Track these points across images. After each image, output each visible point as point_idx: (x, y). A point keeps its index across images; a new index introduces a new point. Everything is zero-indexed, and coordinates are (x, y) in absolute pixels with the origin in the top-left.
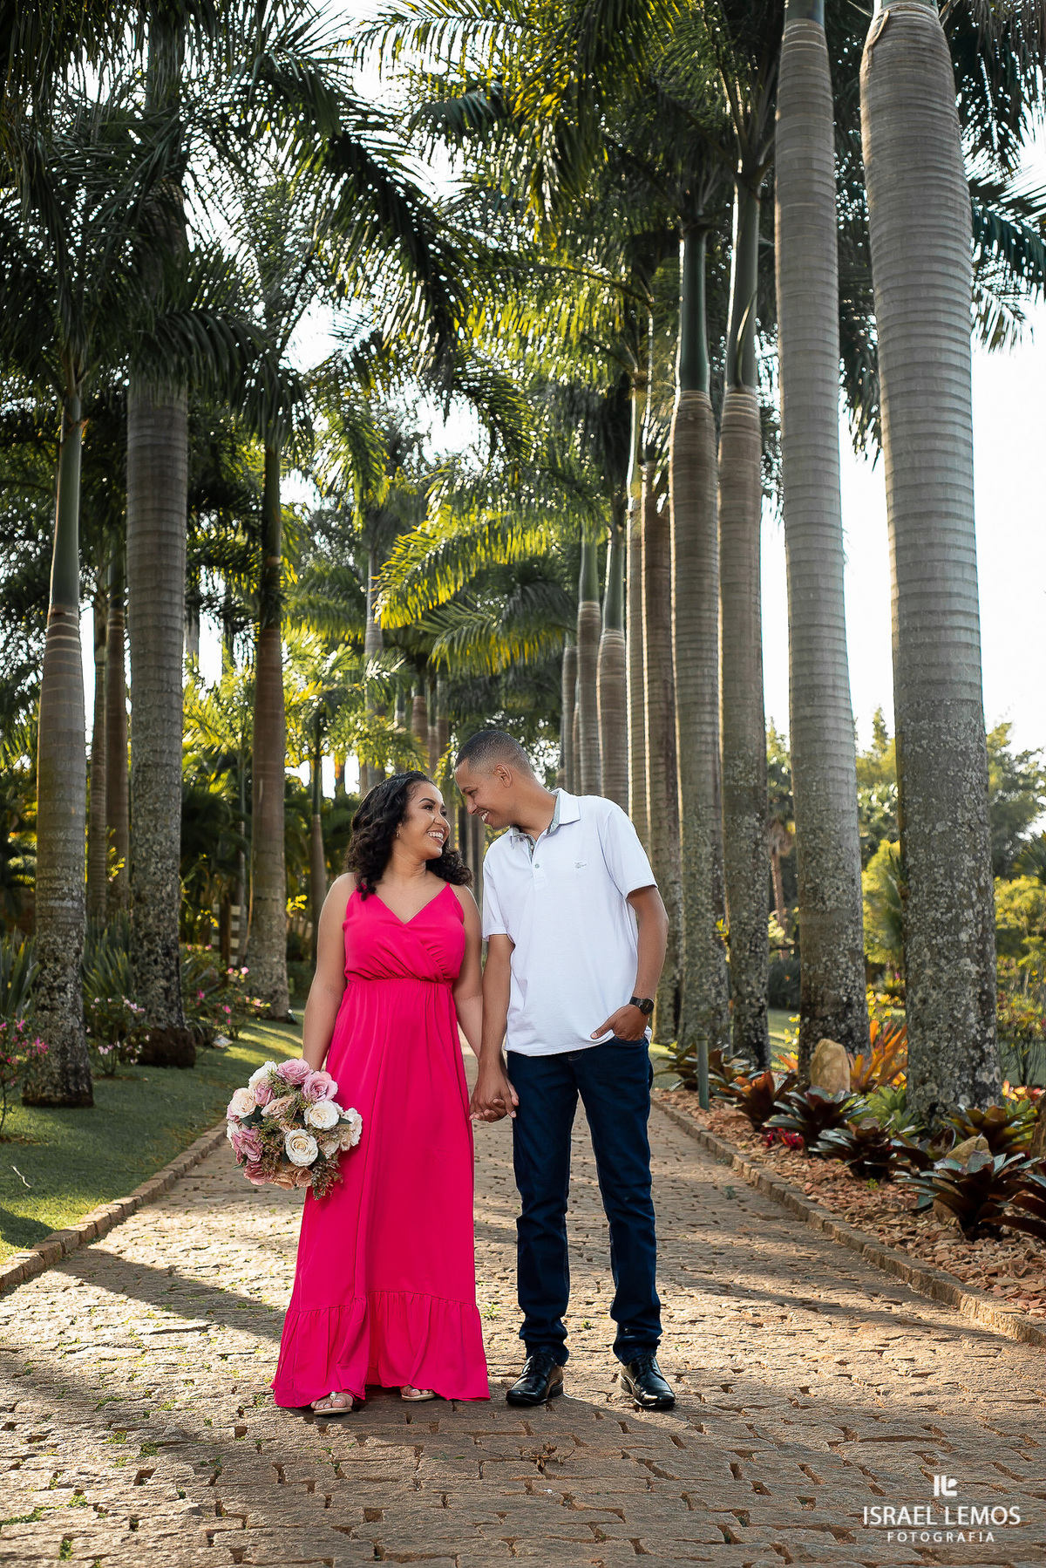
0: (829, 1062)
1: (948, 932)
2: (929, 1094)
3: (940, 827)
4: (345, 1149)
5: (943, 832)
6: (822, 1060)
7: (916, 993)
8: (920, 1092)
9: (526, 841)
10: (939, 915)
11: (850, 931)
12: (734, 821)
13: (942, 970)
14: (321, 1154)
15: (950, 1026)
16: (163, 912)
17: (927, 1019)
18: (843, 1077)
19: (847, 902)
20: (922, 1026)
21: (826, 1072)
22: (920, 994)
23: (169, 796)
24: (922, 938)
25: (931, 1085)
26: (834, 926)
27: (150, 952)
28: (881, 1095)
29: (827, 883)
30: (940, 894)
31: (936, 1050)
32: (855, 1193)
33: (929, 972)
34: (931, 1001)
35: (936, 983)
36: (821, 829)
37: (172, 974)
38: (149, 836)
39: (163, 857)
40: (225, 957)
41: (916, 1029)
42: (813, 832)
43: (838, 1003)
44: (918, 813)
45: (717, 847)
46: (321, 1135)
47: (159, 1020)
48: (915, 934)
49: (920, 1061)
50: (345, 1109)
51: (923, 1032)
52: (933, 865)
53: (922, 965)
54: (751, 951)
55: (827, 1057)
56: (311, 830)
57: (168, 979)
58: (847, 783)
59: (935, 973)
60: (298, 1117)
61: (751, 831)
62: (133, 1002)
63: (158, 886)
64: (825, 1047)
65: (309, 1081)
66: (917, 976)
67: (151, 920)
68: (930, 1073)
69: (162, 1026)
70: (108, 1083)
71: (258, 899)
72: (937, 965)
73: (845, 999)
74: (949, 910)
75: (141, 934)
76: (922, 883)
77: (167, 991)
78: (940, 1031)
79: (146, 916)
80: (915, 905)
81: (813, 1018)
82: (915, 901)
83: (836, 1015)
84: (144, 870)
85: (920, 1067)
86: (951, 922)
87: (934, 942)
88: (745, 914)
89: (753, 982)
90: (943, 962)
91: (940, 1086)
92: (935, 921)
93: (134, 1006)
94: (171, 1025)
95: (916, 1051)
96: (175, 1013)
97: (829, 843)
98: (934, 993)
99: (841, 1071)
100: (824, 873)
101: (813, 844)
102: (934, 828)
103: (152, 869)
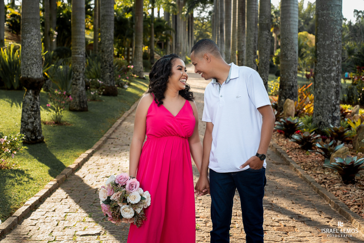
0: (289, 105)
1: (328, 73)
2: (320, 119)
3: (327, 42)
4: (145, 207)
5: (328, 44)
6: (287, 105)
7: (317, 90)
8: (317, 118)
9: (218, 85)
10: (326, 68)
11: (294, 66)
12: (261, 32)
13: (325, 84)
14: (135, 213)
15: (327, 100)
16: (109, 55)
17: (320, 97)
18: (293, 110)
19: (294, 58)
20: (319, 99)
21: (288, 108)
22: (319, 90)
23: (110, 24)
24: (320, 75)
25: (320, 117)
26: (290, 65)
27: (106, 66)
28: (305, 117)
29: (288, 53)
30: (326, 62)
31: (322, 107)
32: (303, 155)
33: (322, 84)
34: (322, 93)
35: (323, 87)
36: (288, 38)
37: (111, 72)
38: (105, 34)
39: (109, 40)
40: (128, 61)
41: (317, 100)
42: (285, 38)
43: (290, 86)
44: (321, 38)
45: (255, 38)
46: (134, 206)
47: (108, 83)
48: (318, 73)
49: (317, 109)
50: (144, 191)
51: (319, 101)
52: (324, 54)
53: (320, 82)
54: (264, 67)
55: (289, 104)
56: (151, 28)
57: (110, 73)
58: (296, 25)
59: (323, 85)
60: (124, 200)
61: (266, 35)
62: (100, 80)
63: (108, 48)
64: (288, 101)
65: (128, 183)
66: (318, 85)
67: (106, 57)
68: (320, 113)
69: (109, 85)
70: (94, 102)
71: (136, 47)
72: (324, 82)
73: (292, 85)
74: (329, 67)
75: (103, 61)
76: (321, 59)
77: (110, 76)
78: (324, 101)
79: (105, 56)
80: (319, 65)
81: (283, 89)
82: (319, 63)
83: (289, 89)
84: (104, 44)
85: (317, 111)
86: (329, 70)
87: (324, 76)
88: (263, 58)
89: (265, 76)
90: (326, 82)
91: (323, 117)
92: (324, 70)
93: (100, 82)
94: (111, 85)
95: (317, 107)
96: (112, 82)
97: (290, 42)
98: (323, 91)
99: (292, 108)
100: (288, 50)
101: (285, 42)
102: (326, 43)
103: (106, 43)
